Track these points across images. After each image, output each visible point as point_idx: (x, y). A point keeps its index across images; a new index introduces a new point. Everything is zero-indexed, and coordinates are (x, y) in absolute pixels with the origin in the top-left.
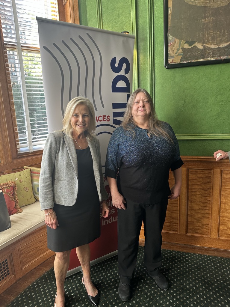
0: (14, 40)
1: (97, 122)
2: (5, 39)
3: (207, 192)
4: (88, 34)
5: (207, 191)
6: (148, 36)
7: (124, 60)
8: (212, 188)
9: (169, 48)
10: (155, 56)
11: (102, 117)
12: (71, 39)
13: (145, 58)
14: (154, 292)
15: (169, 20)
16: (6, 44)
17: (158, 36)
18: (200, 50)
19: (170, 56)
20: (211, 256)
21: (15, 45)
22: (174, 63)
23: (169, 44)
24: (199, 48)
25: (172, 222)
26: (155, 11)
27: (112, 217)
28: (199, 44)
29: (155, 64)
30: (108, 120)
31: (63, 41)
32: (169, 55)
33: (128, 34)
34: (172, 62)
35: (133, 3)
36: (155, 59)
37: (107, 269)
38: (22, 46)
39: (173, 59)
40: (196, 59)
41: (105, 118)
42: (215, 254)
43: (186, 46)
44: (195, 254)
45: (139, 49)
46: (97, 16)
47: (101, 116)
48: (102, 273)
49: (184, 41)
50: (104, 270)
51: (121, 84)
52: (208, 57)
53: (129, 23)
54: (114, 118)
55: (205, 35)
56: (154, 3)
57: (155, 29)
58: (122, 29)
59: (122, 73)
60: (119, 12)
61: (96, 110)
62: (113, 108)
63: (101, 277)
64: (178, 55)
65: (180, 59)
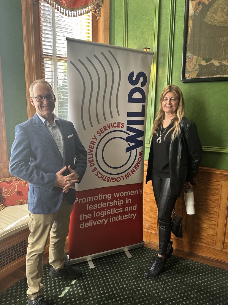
0: (51, 52)
1: (112, 128)
2: (44, 51)
3: (214, 204)
4: (109, 51)
5: (214, 202)
6: (168, 52)
7: (141, 74)
8: (219, 200)
9: (187, 64)
10: (173, 71)
11: (117, 123)
12: (95, 56)
13: (164, 72)
14: (150, 290)
15: (189, 38)
16: (44, 55)
17: (177, 52)
18: (217, 67)
19: (187, 71)
20: (213, 267)
21: (51, 56)
22: (190, 78)
23: (187, 60)
24: (216, 65)
26: (177, 30)
27: (119, 215)
28: (216, 61)
29: (173, 78)
30: (122, 126)
32: (186, 70)
34: (189, 77)
35: (156, 22)
36: (173, 73)
37: (111, 263)
38: (57, 57)
39: (190, 74)
40: (212, 75)
41: (119, 125)
42: (217, 265)
43: (203, 63)
44: (198, 263)
45: (158, 63)
46: (123, 33)
47: (116, 123)
48: (105, 266)
49: (201, 58)
50: (107, 263)
51: (138, 95)
52: (224, 74)
53: (152, 40)
54: (128, 125)
55: (222, 53)
56: (176, 22)
57: (175, 46)
58: (145, 44)
59: (139, 85)
60: (143, 29)
61: (112, 117)
62: (128, 117)
63: (104, 268)
64: (194, 71)
65: (196, 74)
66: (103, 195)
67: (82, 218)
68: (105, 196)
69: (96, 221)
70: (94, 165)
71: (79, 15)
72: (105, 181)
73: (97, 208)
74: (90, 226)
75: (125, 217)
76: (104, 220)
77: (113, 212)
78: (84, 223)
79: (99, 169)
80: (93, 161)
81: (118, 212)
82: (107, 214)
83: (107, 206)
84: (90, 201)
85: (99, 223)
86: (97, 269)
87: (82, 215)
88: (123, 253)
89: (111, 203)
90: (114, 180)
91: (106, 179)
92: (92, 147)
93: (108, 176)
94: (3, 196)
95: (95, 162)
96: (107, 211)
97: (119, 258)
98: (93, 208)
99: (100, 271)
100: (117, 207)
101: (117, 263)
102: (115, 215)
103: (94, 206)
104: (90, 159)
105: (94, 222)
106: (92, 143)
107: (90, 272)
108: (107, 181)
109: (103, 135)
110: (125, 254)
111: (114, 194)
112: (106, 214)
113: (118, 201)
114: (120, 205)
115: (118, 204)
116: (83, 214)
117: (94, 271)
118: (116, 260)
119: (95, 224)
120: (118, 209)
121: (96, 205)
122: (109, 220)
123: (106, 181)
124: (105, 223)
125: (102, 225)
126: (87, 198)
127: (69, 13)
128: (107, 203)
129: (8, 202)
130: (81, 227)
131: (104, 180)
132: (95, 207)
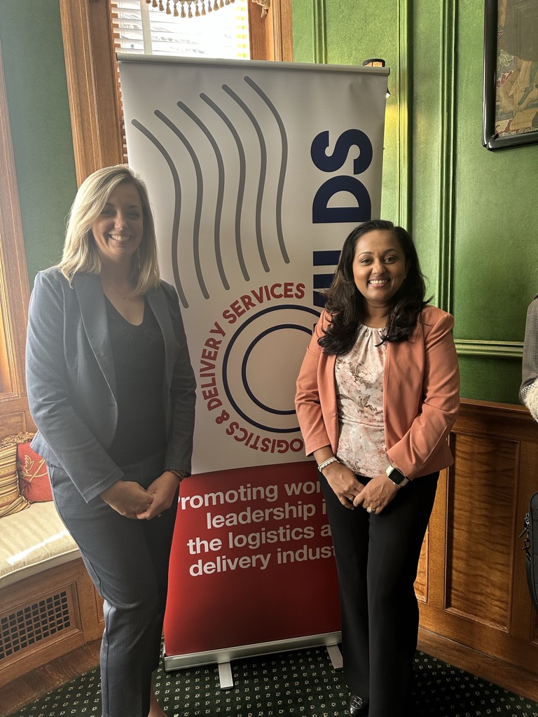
1: (269, 299)
6: (441, 62)
7: (352, 137)
9: (500, 91)
10: (459, 118)
11: (283, 287)
12: (203, 96)
13: (430, 126)
17: (469, 59)
19: (503, 113)
22: (513, 133)
23: (500, 79)
25: (492, 596)
27: (305, 547)
29: (458, 140)
30: (300, 294)
31: (180, 105)
32: (499, 111)
33: (379, 65)
34: (507, 130)
36: (459, 126)
37: (280, 678)
39: (510, 121)
41: (291, 290)
45: (415, 101)
47: (279, 285)
48: (262, 684)
50: (270, 676)
51: (342, 200)
54: (317, 290)
57: (462, 41)
59: (346, 170)
60: (366, 11)
61: (267, 270)
62: (314, 265)
63: (257, 693)
64: (525, 109)
65: (532, 118)
66: (251, 488)
67: (195, 549)
68: (258, 492)
69: (236, 560)
70: (220, 403)
71: (210, 10)
72: (256, 448)
73: (235, 523)
74: (219, 570)
75: (323, 551)
76: (259, 558)
77: (285, 536)
78: (200, 561)
79: (235, 417)
80: (216, 394)
81: (301, 536)
82: (269, 541)
83: (267, 519)
84: (214, 503)
85: (244, 564)
86: (237, 691)
87: (194, 541)
88: (322, 650)
89: (278, 511)
90: (282, 446)
91: (260, 445)
92: (212, 356)
93: (264, 434)
94: (26, 477)
95: (222, 396)
96: (266, 532)
97: (307, 664)
98: (225, 522)
99: (243, 699)
100: (294, 522)
101: (296, 679)
102: (294, 545)
103: (228, 517)
104: (207, 389)
105: (229, 561)
106: (211, 343)
107: (218, 697)
108: (262, 449)
109: (241, 321)
110: (327, 654)
111: (286, 486)
112: (264, 542)
113: (300, 507)
114: (305, 519)
115: (300, 515)
116: (198, 539)
117: (227, 696)
118: (298, 671)
119: (233, 567)
120: (300, 530)
121: (235, 515)
122: (274, 558)
123: (259, 449)
124: (263, 566)
125: (254, 571)
126: (207, 496)
127: (183, 8)
128: (266, 510)
129: (35, 492)
130: (192, 574)
131: (251, 446)
132: (231, 522)
